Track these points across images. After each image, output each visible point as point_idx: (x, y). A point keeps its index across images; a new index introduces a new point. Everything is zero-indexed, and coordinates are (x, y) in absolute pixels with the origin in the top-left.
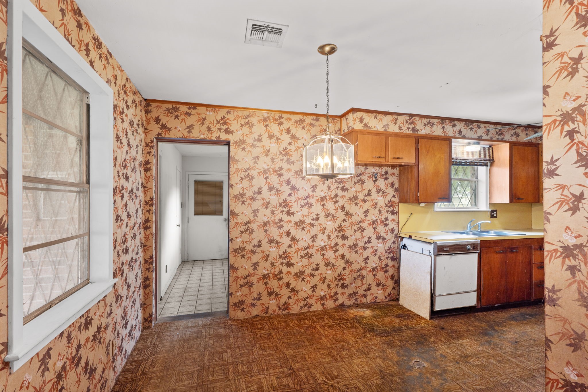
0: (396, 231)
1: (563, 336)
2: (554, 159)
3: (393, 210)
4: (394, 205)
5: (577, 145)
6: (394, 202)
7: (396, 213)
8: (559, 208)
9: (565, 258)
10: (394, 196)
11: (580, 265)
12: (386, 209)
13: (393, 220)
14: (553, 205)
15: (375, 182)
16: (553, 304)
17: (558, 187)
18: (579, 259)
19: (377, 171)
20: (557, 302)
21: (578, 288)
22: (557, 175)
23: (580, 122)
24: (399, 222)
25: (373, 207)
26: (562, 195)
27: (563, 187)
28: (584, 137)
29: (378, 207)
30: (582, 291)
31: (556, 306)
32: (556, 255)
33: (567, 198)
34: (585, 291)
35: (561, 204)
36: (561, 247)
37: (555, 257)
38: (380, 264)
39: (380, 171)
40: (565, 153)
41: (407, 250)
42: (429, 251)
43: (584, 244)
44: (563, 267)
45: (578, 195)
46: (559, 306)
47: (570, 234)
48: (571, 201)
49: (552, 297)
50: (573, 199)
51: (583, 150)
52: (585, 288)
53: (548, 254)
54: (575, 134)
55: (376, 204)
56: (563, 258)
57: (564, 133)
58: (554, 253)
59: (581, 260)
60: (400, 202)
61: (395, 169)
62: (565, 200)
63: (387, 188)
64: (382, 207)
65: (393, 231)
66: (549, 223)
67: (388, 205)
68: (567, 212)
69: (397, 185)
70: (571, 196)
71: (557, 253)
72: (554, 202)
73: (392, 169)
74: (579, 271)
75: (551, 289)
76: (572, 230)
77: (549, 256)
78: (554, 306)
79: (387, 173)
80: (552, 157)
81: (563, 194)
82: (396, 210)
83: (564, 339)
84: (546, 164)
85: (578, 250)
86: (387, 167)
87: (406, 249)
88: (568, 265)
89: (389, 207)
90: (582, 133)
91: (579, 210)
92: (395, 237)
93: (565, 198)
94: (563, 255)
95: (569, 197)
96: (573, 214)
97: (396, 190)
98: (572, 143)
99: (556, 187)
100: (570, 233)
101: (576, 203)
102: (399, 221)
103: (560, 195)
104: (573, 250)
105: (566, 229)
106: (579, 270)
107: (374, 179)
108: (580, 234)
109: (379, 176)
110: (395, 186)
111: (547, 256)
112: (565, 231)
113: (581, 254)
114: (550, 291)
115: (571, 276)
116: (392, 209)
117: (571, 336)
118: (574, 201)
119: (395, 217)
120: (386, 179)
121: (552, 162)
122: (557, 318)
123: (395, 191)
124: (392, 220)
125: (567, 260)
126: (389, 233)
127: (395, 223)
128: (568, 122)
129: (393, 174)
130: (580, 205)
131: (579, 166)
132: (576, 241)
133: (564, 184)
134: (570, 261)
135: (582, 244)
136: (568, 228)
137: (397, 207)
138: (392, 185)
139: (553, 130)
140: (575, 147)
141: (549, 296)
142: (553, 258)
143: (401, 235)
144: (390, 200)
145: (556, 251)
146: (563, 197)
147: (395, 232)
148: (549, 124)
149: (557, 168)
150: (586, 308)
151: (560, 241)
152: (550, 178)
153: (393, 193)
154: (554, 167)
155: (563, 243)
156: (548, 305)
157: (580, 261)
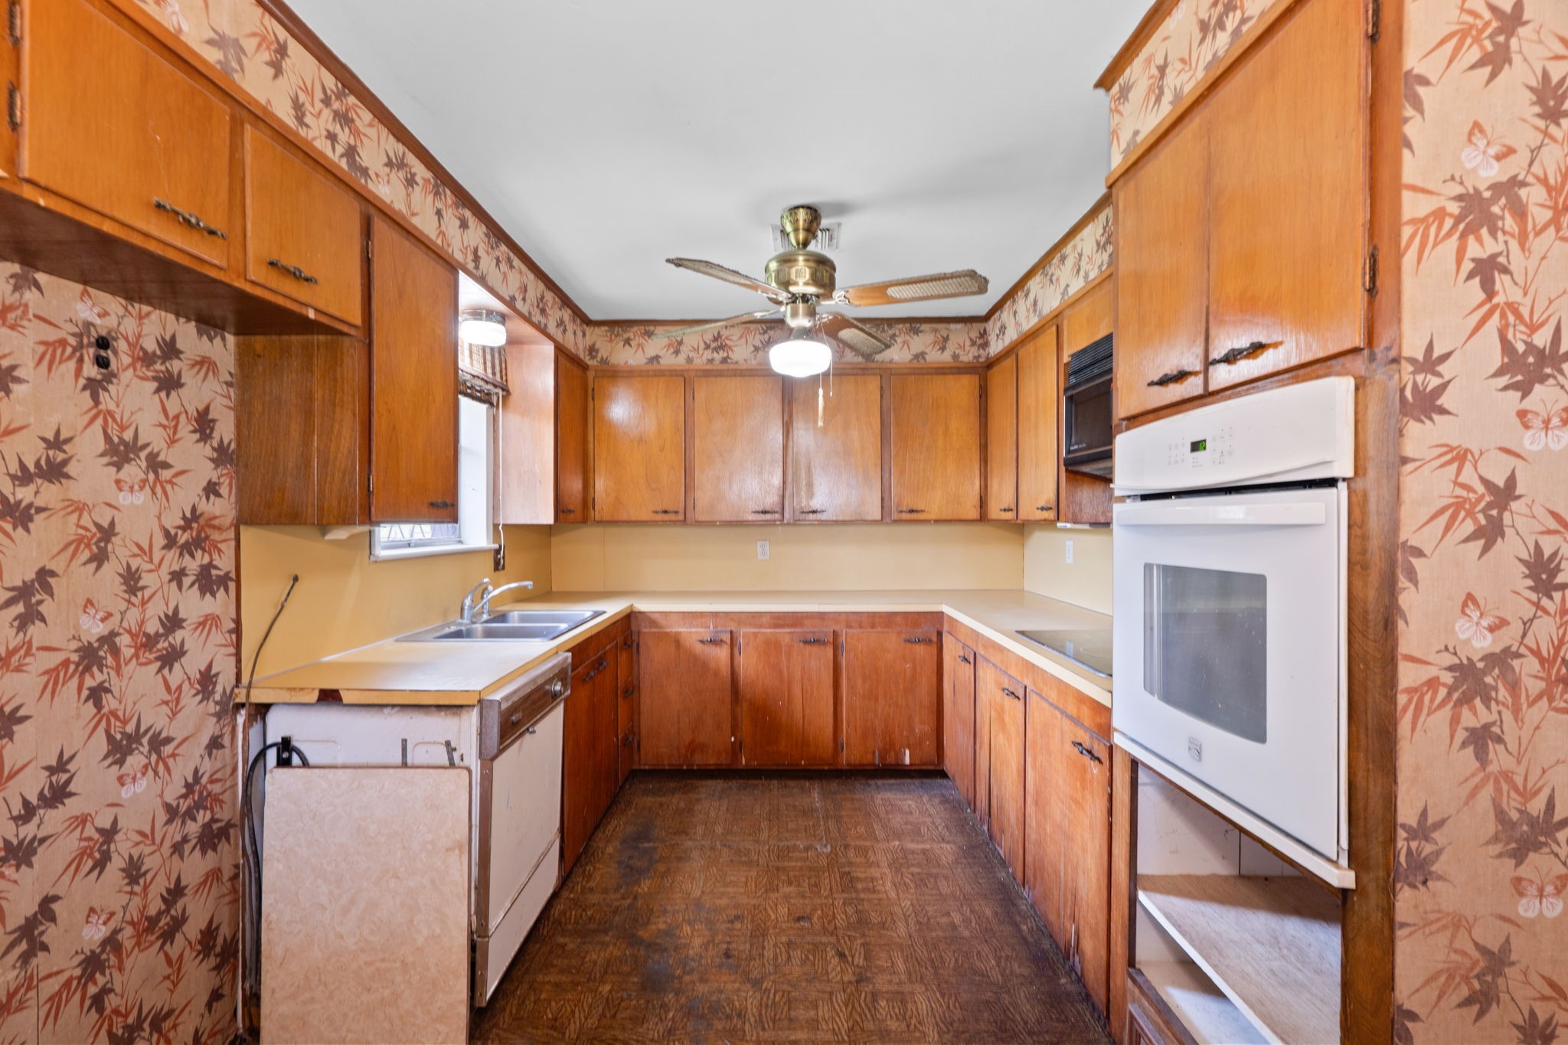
0: (225, 682)
1: (1451, 977)
2: (1437, 352)
3: (211, 565)
4: (216, 536)
5: (1503, 316)
6: (211, 523)
7: (223, 581)
8: (1448, 528)
9: (1459, 703)
10: (211, 489)
11: (1501, 721)
12: (172, 561)
13: (208, 622)
14: (1427, 522)
15: (94, 387)
16: (1421, 878)
17: (1445, 453)
18: (1497, 702)
19: (111, 322)
20: (1434, 868)
21: (1494, 800)
22: (1443, 411)
23: (1512, 236)
24: (237, 630)
25: (86, 555)
26: (1456, 483)
27: (1460, 456)
28: (1520, 292)
29: (120, 551)
30: (1505, 806)
31: (1429, 883)
32: (1432, 700)
33: (1471, 495)
34: (1513, 803)
35: (1453, 518)
36: (1450, 669)
37: (1429, 708)
38: (137, 901)
39: (129, 326)
40: (1468, 334)
41: (305, 764)
42: (448, 744)
43: (1514, 649)
44: (1452, 737)
45: (1501, 484)
46: (1440, 878)
47: (1475, 619)
48: (1483, 504)
49: (1419, 855)
50: (1488, 498)
51: (1518, 335)
52: (1513, 794)
53: (1410, 701)
54: (1496, 274)
55: (107, 533)
56: (1455, 706)
57: (1468, 266)
58: (1429, 694)
59: (1503, 704)
60: (247, 517)
61: (218, 341)
62: (1465, 500)
63: (172, 441)
64: (145, 552)
65: (207, 680)
66: (1416, 584)
67: (183, 538)
68: (1471, 545)
69: (225, 429)
70: (1481, 489)
71: (1436, 692)
72: (1433, 511)
73: (200, 333)
74: (1499, 740)
75: (1415, 825)
76: (1482, 603)
77: (1412, 707)
78: (1425, 882)
79: (170, 349)
80: (1430, 347)
81: (1461, 479)
82: (224, 563)
83: (1453, 987)
84: (1411, 368)
85: (1497, 671)
86: (171, 317)
87: (296, 760)
88: (1467, 729)
89: (188, 549)
90: (1515, 277)
91: (1503, 535)
92: (219, 716)
93: (1464, 493)
94: (1456, 696)
95: (1474, 492)
96: (1486, 549)
97: (222, 455)
98: (1487, 307)
99: (1440, 456)
100: (1475, 615)
101: (1494, 512)
102: (238, 621)
103: (1452, 485)
104: (1485, 672)
105: (1465, 605)
106: (1499, 737)
107: (91, 370)
108: (1502, 615)
109: (126, 360)
110: (216, 435)
111: (1405, 709)
112: (1463, 612)
113: (1506, 683)
114: (1413, 834)
115: (1477, 764)
116: (201, 558)
117: (1472, 969)
118: (1490, 506)
119: (219, 604)
120: (169, 384)
121: (1430, 363)
122: (1432, 922)
123: (217, 462)
124: (202, 624)
125: (1466, 712)
126: (190, 701)
127: (218, 637)
128: (1479, 230)
129: (205, 364)
130: (1507, 517)
131: (1506, 388)
132: (1494, 641)
133: (1464, 446)
134: (1475, 714)
135: (1506, 651)
136: (1470, 598)
137: (228, 549)
138: (204, 424)
139: (1435, 245)
140: (1495, 320)
141: (1409, 852)
142: (1425, 711)
143: (258, 696)
144: (194, 509)
145: (1433, 683)
146: (1459, 492)
147: (219, 689)
148: (1424, 220)
149: (1444, 387)
150: (1515, 857)
151: (1446, 649)
152: (1422, 422)
153: (208, 472)
154: (1434, 382)
155: (1455, 654)
156: (1406, 888)
157: (1501, 708)
